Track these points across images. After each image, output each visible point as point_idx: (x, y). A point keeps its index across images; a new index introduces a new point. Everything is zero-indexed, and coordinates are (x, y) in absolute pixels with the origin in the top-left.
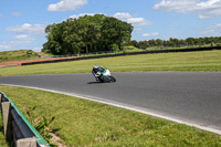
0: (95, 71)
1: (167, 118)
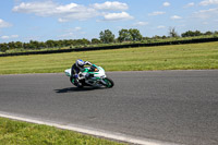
0: (77, 68)
1: (27, 120)
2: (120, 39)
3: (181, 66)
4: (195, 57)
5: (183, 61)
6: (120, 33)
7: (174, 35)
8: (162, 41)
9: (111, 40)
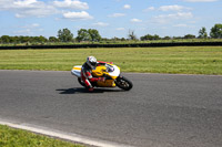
2: (79, 39)
3: (139, 69)
4: (154, 61)
5: (141, 64)
6: (79, 33)
7: (133, 38)
8: (120, 43)
9: (69, 39)
